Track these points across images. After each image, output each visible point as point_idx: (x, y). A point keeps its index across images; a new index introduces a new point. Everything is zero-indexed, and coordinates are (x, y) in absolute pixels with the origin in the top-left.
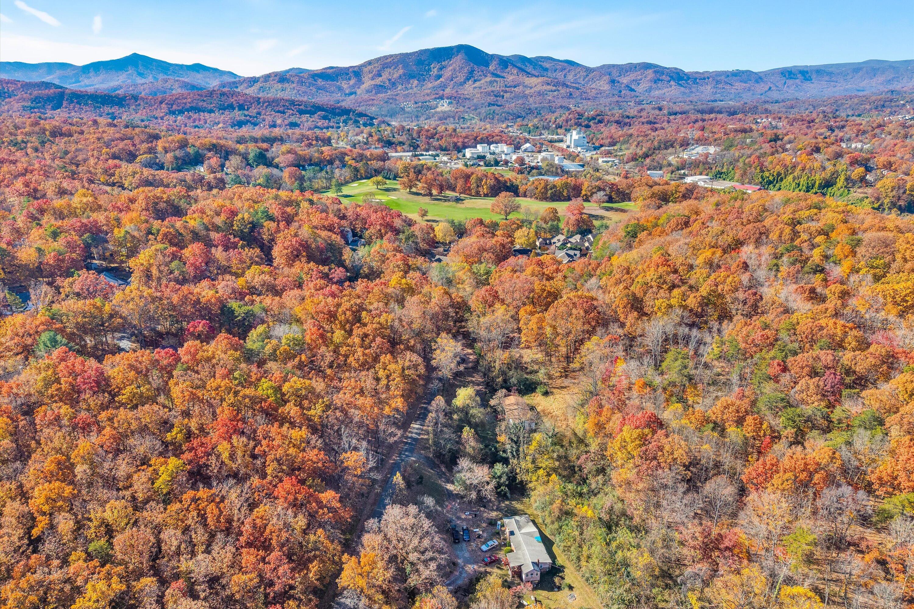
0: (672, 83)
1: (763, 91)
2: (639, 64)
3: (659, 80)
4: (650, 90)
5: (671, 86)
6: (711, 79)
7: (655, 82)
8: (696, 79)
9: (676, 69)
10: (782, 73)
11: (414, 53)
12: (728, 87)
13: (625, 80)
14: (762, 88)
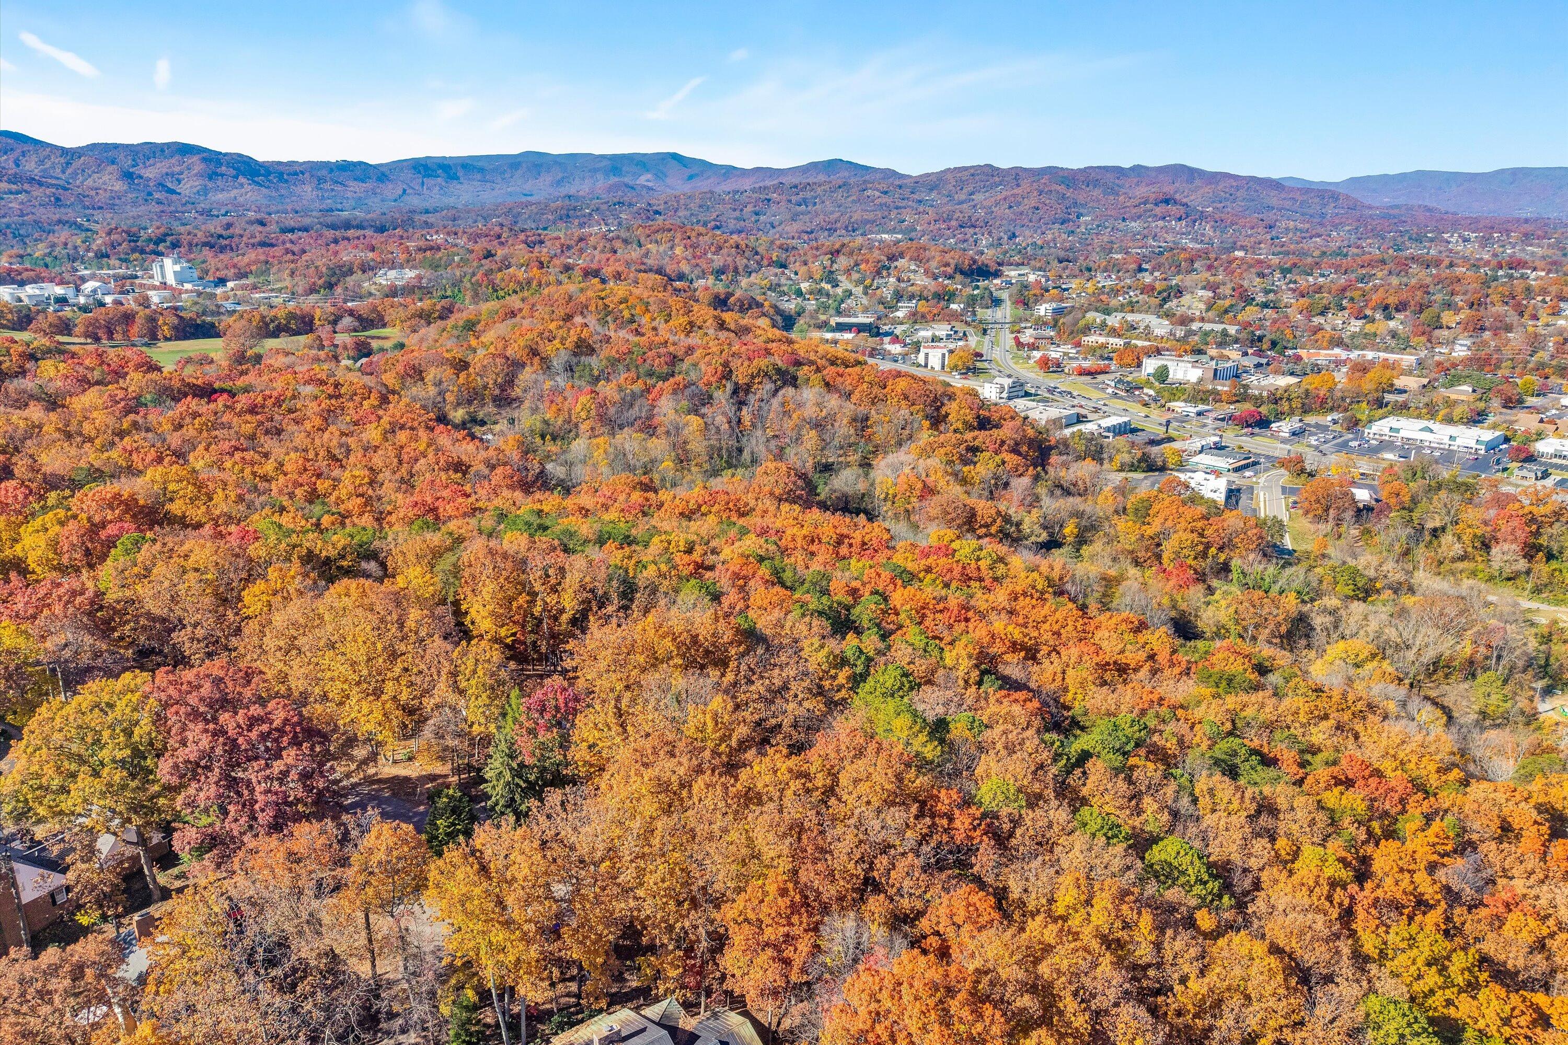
0: (242, 179)
1: (396, 196)
2: (169, 145)
3: (217, 174)
4: (205, 191)
5: (242, 185)
6: (307, 175)
7: (210, 178)
8: (282, 174)
9: (239, 155)
10: (414, 168)
12: (339, 188)
13: (151, 173)
14: (390, 191)
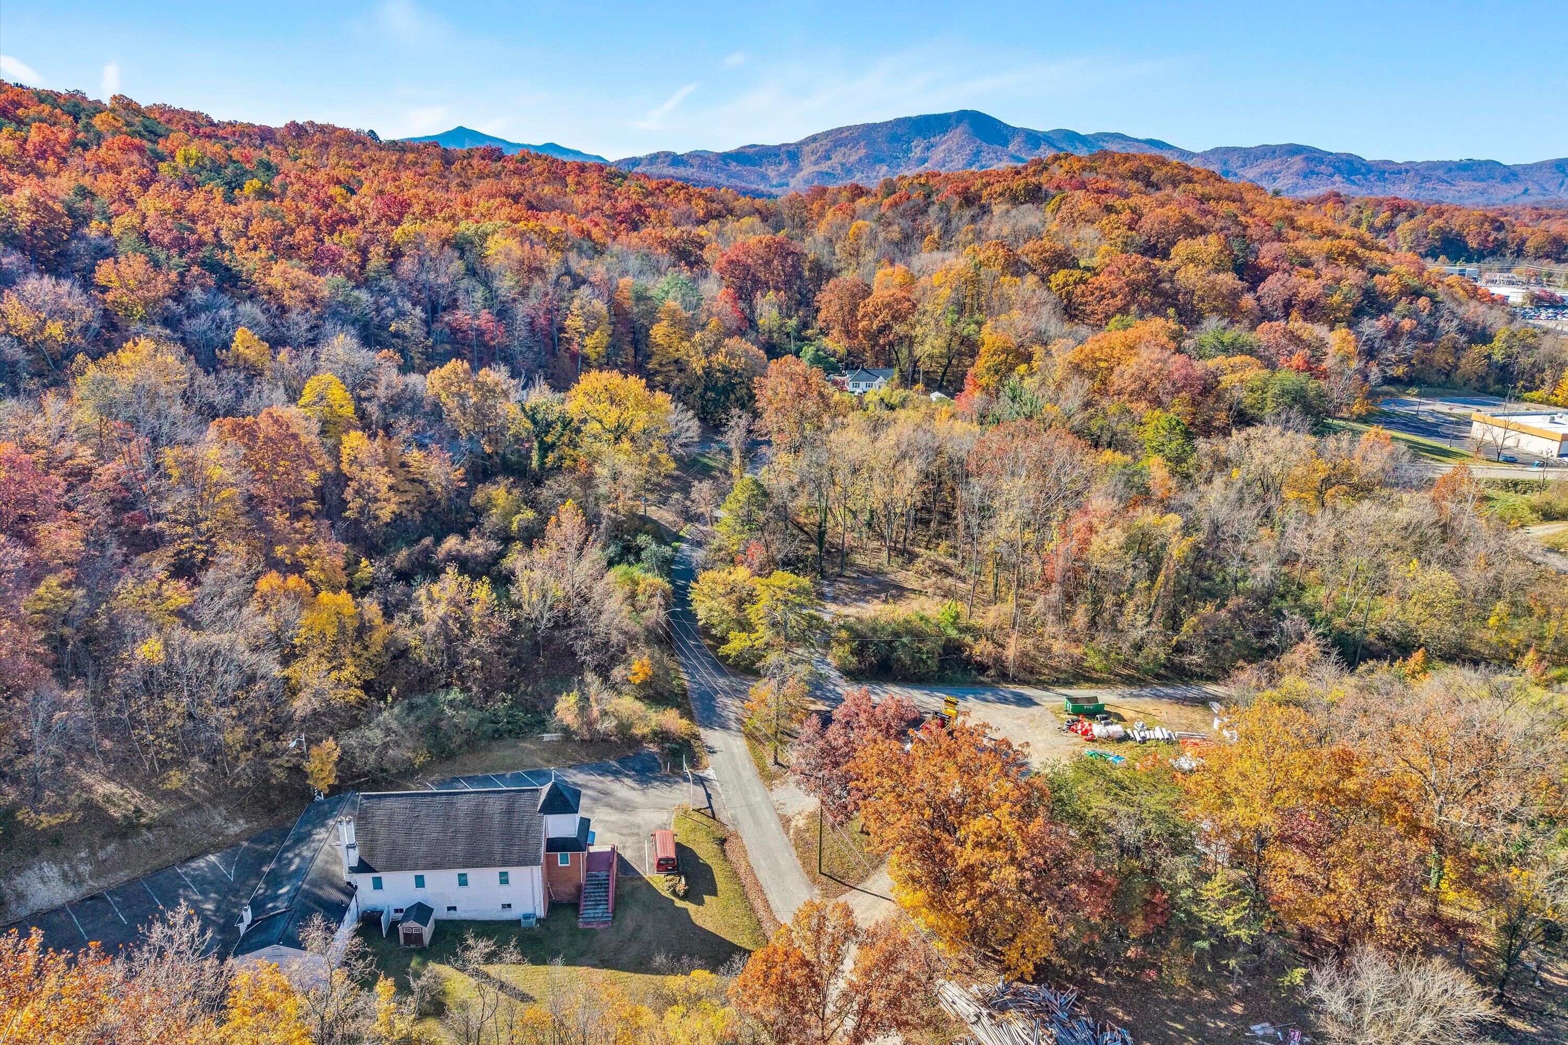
0: (1337, 177)
2: (1281, 147)
3: (1312, 172)
5: (1333, 182)
6: (1413, 174)
7: (1305, 177)
8: (1384, 173)
9: (1348, 155)
11: (885, 124)
12: (1443, 187)
13: (1251, 173)
